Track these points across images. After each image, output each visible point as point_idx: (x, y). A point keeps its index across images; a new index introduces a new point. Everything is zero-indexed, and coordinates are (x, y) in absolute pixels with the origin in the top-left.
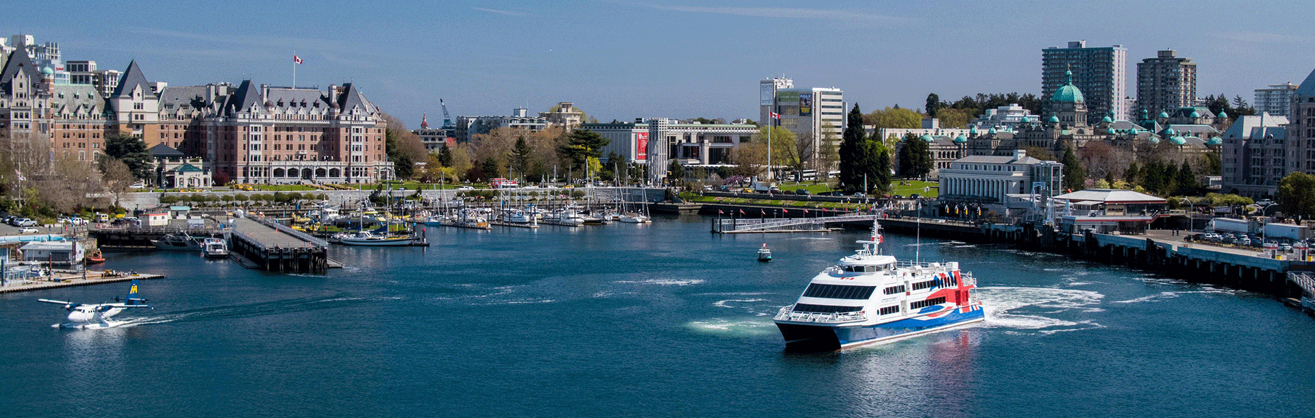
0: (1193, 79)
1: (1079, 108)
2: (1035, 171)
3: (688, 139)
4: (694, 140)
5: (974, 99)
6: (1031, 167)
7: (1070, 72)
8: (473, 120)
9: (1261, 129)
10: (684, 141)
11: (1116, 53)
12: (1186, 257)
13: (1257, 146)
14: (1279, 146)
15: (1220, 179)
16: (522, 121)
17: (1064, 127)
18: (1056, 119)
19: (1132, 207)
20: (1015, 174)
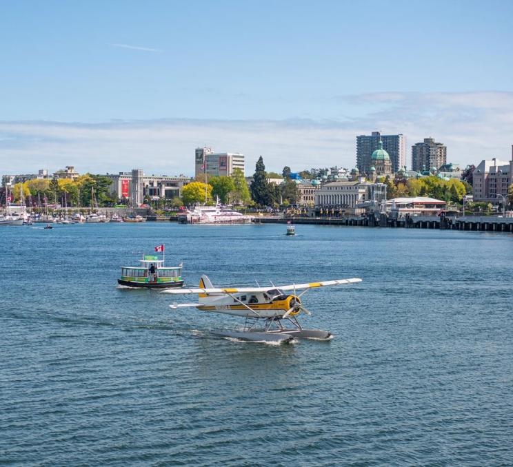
0: (445, 156)
1: (387, 163)
2: (371, 188)
3: (152, 184)
4: (155, 185)
5: (310, 171)
6: (369, 187)
7: (381, 142)
8: (13, 177)
9: (495, 167)
10: (149, 186)
11: (400, 139)
12: (464, 222)
13: (493, 177)
14: (505, 176)
15: (472, 197)
16: (45, 177)
17: (379, 174)
18: (374, 168)
19: (428, 205)
20: (360, 190)
